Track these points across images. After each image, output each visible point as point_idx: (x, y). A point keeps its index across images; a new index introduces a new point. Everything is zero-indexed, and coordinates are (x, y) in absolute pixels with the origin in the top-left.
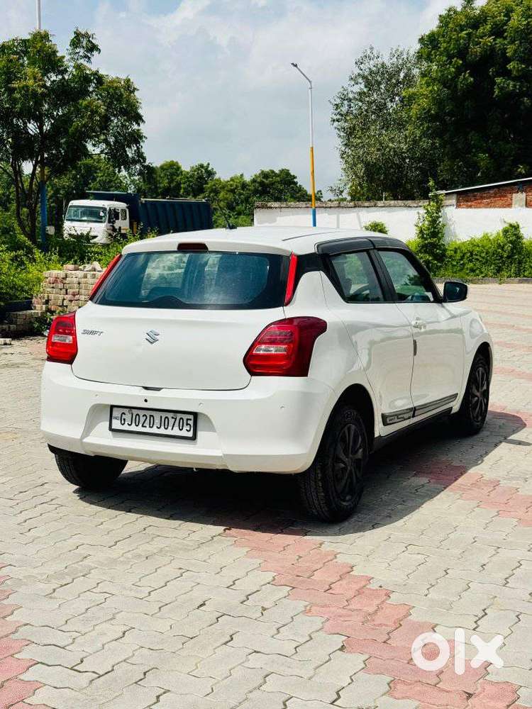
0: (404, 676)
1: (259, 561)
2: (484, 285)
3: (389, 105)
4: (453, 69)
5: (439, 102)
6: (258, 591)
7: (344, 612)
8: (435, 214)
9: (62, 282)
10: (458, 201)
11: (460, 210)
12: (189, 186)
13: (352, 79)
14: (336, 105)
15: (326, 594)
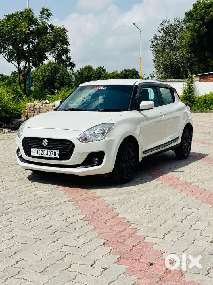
0: (126, 256)
1: (80, 211)
2: (210, 113)
3: (174, 41)
4: (198, 26)
5: (193, 39)
6: (76, 222)
7: (110, 231)
8: (190, 84)
9: (33, 108)
10: (200, 79)
11: (201, 83)
12: (95, 75)
13: (158, 31)
14: (152, 41)
15: (104, 224)
